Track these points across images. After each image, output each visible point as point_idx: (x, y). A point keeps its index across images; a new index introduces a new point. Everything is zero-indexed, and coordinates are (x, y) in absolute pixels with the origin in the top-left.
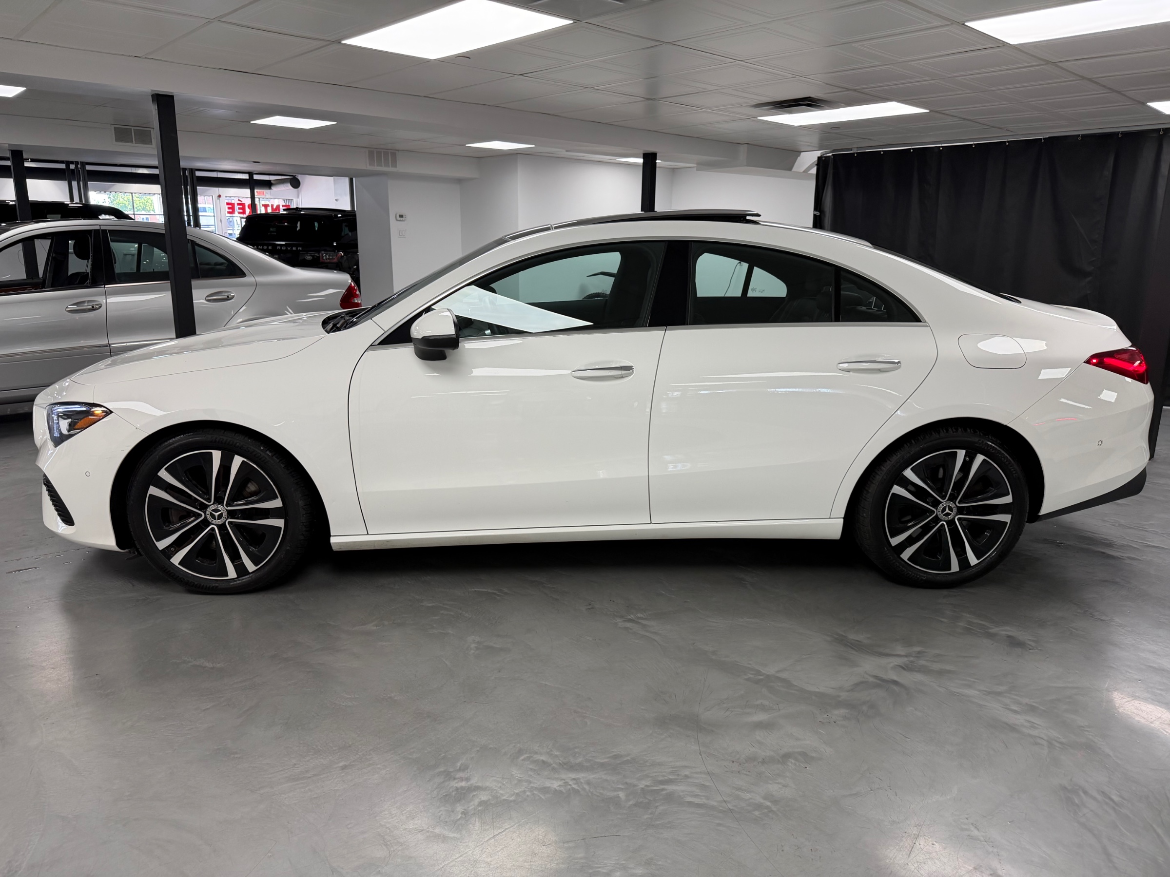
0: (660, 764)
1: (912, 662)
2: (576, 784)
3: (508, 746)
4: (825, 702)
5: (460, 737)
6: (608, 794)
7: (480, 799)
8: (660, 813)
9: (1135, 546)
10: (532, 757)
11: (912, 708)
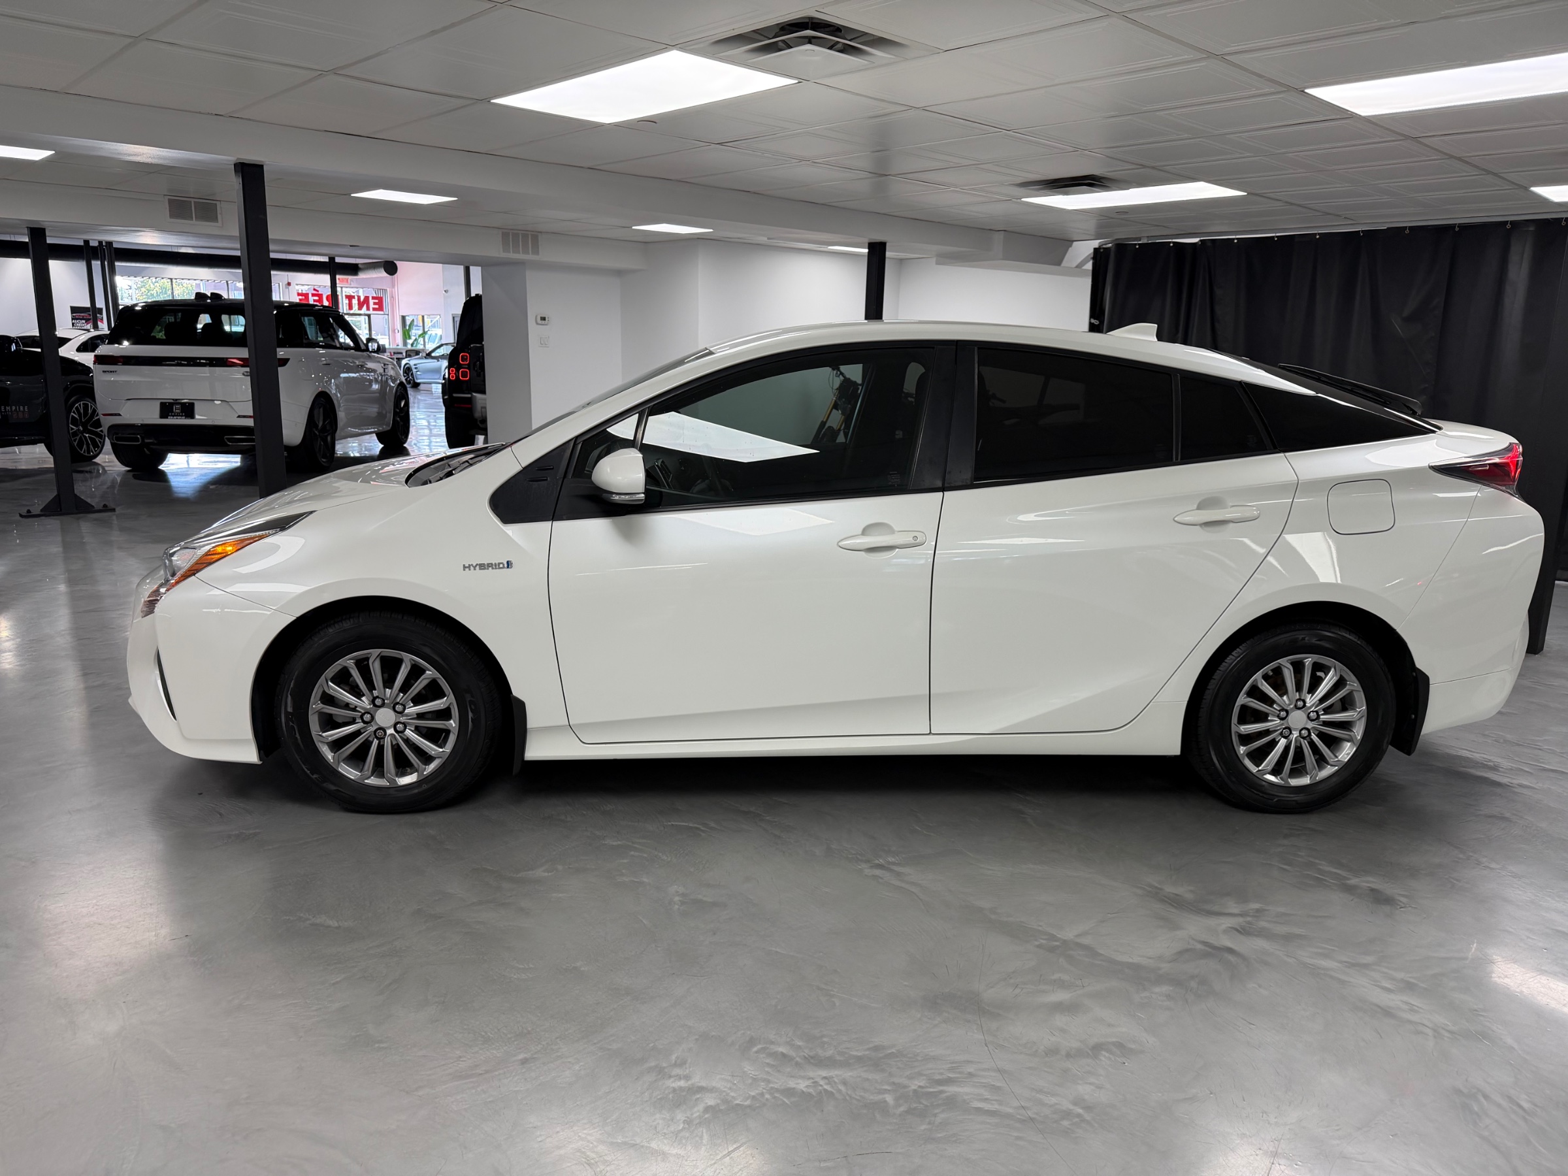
0: (935, 1058)
1: (1249, 923)
2: (829, 1084)
3: (735, 1033)
4: (1140, 976)
5: (672, 1021)
6: (872, 1097)
7: (706, 1103)
8: (940, 1123)
9: (1527, 770)
10: (768, 1048)
11: (1254, 985)
